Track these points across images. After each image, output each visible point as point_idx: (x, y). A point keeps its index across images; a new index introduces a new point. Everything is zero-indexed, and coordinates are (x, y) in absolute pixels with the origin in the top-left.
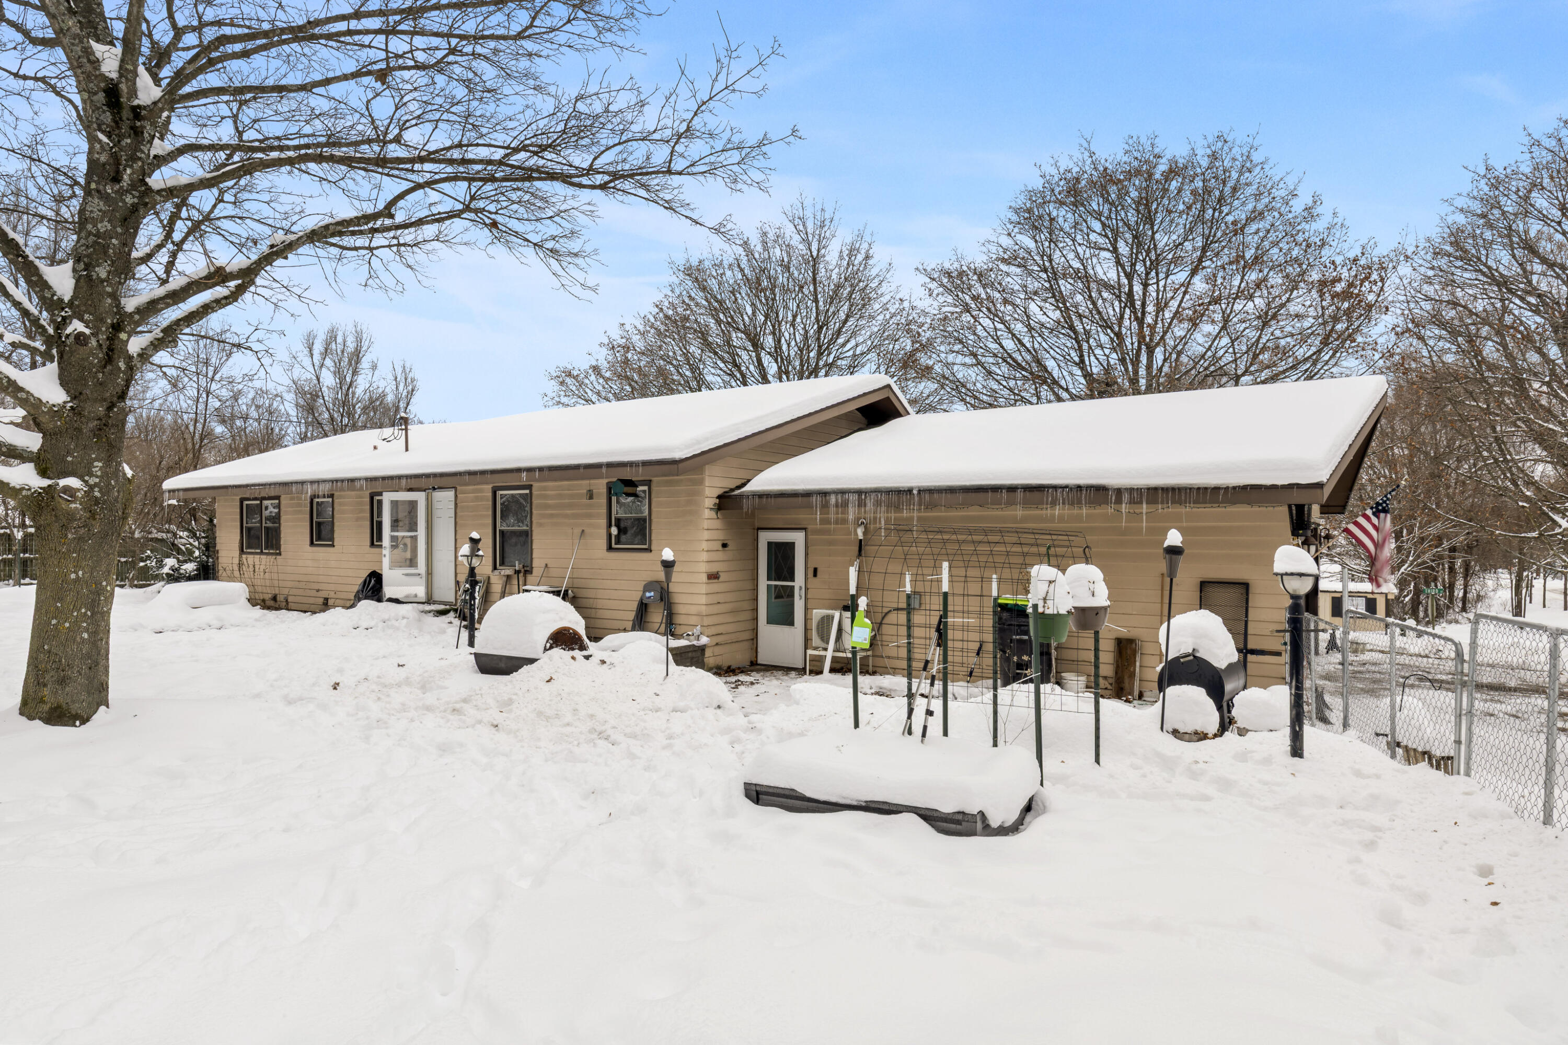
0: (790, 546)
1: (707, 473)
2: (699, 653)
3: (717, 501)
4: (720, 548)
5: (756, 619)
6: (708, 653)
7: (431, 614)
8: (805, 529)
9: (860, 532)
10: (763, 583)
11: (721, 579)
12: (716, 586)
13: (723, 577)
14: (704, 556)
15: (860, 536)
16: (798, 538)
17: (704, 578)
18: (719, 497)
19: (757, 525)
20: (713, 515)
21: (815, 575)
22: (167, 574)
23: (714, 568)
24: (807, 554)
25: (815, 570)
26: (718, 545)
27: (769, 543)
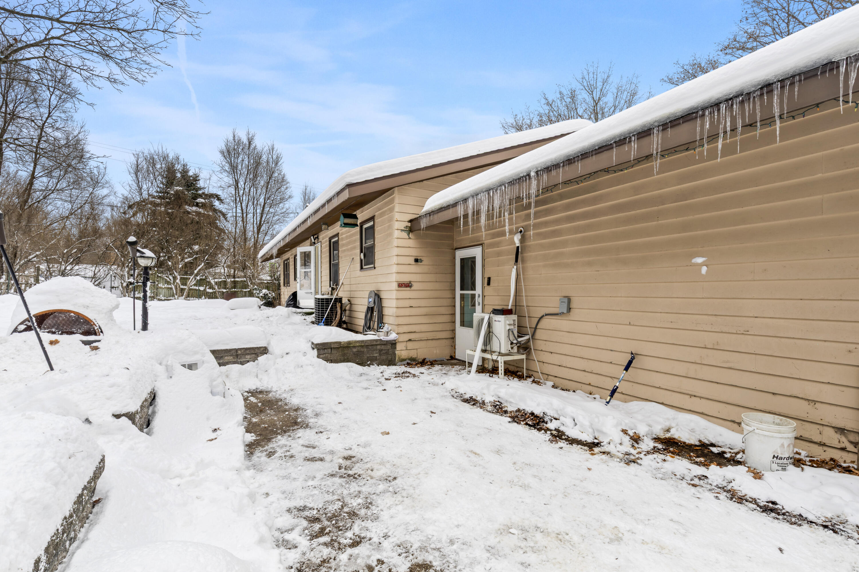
0: (473, 260)
1: (397, 201)
2: (389, 347)
3: (409, 224)
4: (413, 263)
5: (454, 322)
6: (399, 347)
7: (301, 314)
8: (481, 244)
9: (517, 239)
10: (458, 292)
11: (413, 288)
12: (406, 293)
13: (415, 286)
14: (395, 269)
15: (518, 244)
16: (476, 252)
17: (395, 286)
18: (411, 221)
19: (455, 245)
20: (405, 235)
21: (489, 284)
22: (261, 296)
23: (405, 279)
24: (483, 266)
25: (489, 279)
26: (411, 260)
27: (461, 259)
